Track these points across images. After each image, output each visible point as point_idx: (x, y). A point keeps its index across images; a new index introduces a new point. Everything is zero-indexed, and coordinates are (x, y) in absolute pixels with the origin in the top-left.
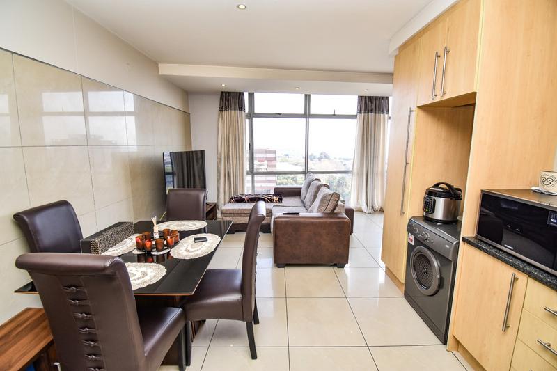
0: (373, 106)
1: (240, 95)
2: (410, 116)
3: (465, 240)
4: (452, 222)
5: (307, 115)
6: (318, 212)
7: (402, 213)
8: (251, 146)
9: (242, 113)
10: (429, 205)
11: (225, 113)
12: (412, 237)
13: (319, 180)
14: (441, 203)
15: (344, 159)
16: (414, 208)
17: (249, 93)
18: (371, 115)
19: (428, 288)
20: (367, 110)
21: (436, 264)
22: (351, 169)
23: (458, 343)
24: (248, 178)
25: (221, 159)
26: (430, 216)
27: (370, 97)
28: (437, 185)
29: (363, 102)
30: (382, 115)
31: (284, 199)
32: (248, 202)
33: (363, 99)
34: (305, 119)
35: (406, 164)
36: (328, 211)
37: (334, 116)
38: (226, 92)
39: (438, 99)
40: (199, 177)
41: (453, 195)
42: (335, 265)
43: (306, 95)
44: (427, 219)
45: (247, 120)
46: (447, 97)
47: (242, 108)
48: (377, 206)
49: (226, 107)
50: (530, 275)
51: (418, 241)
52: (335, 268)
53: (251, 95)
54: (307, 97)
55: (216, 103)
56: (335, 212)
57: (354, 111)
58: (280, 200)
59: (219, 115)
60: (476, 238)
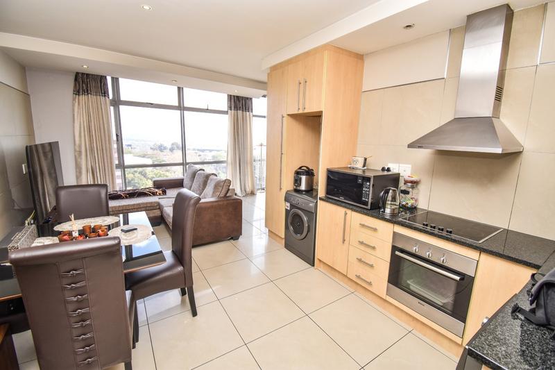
0: (240, 104)
1: (102, 79)
2: (282, 120)
3: (321, 199)
4: (311, 191)
5: (181, 107)
6: (212, 197)
7: (281, 189)
8: (119, 137)
9: (105, 100)
10: (297, 181)
11: (83, 98)
12: (288, 204)
13: (204, 170)
14: (304, 178)
15: (198, 150)
16: (288, 184)
17: (113, 78)
18: (240, 112)
19: (302, 234)
20: (236, 108)
21: (305, 219)
22: (225, 160)
23: (320, 261)
24: (118, 173)
25: (80, 152)
26: (298, 188)
27: (238, 97)
28: (300, 168)
29: (233, 100)
30: (248, 113)
31: (168, 191)
32: (127, 198)
33: (232, 97)
34: (179, 112)
35: (282, 154)
36: (222, 195)
37: (207, 111)
38: (83, 74)
39: (301, 112)
40: (50, 174)
41: (310, 173)
42: (232, 238)
43: (179, 88)
44: (297, 191)
45: (112, 108)
46: (306, 111)
47: (105, 94)
48: (249, 190)
49: (83, 91)
50: (352, 210)
51: (292, 206)
52: (232, 241)
53: (115, 81)
54: (180, 90)
55: (70, 84)
56: (228, 195)
57: (225, 108)
58: (164, 192)
59: (74, 99)
60: (326, 197)
